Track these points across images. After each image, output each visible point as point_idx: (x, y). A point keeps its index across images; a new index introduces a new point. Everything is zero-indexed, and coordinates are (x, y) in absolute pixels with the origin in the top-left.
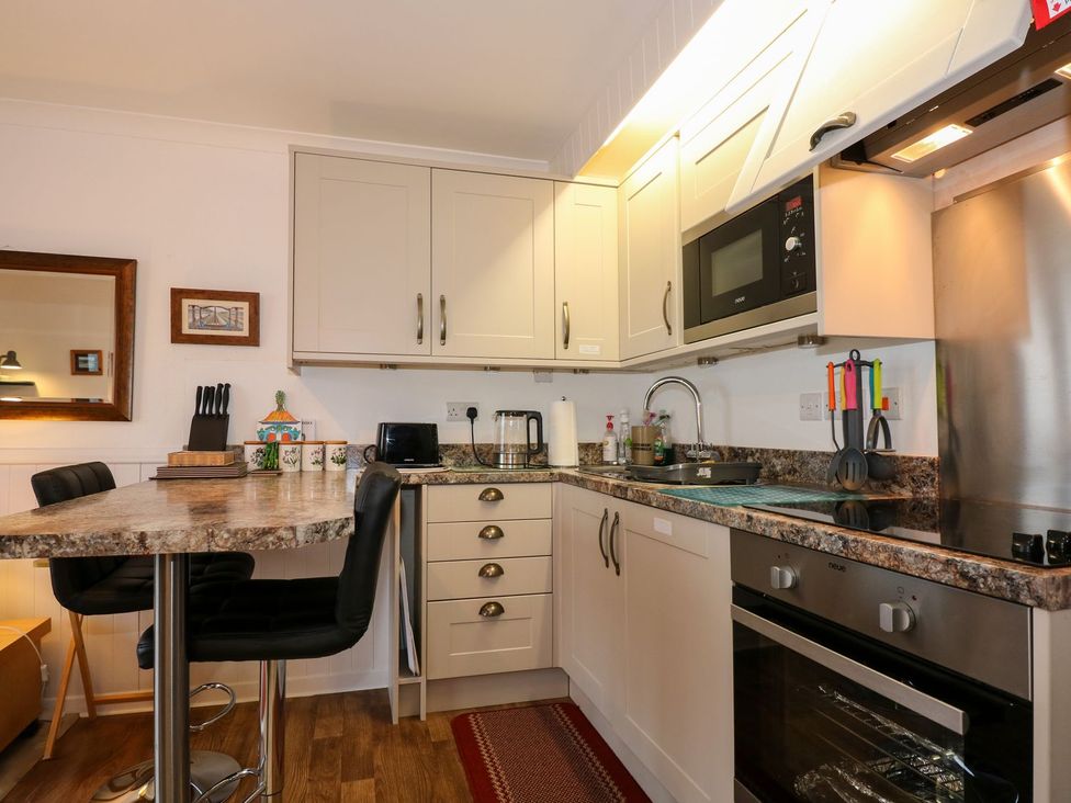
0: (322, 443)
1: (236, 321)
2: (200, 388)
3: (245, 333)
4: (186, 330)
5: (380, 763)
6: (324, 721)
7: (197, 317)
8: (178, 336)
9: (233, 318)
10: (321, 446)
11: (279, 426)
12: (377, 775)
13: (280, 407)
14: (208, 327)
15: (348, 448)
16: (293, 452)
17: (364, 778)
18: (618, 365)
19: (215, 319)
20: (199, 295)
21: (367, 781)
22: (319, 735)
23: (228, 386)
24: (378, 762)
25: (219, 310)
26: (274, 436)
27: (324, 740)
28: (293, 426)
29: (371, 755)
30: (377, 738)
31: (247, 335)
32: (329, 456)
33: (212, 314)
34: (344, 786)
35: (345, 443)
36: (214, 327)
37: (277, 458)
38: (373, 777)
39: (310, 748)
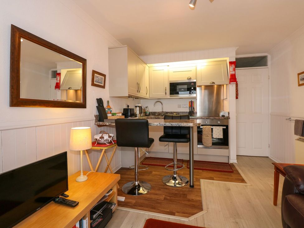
4: (95, 83)
8: (93, 84)
11: (109, 109)
18: (149, 98)
20: (97, 73)
26: (108, 112)
31: (103, 85)
36: (99, 83)
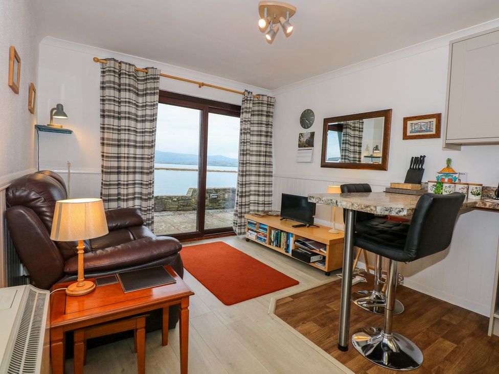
0: (468, 184)
1: (430, 128)
2: (413, 158)
3: (434, 132)
4: (409, 134)
5: (466, 343)
6: (452, 316)
7: (413, 128)
8: (405, 137)
9: (429, 126)
10: (466, 186)
11: (447, 175)
12: (460, 345)
13: (448, 166)
14: (417, 132)
15: (483, 188)
16: (449, 187)
17: (452, 342)
19: (421, 128)
20: (415, 119)
21: (453, 344)
22: (444, 318)
23: (425, 156)
24: (466, 341)
25: (422, 124)
26: (443, 179)
27: (446, 321)
28: (454, 175)
29: (464, 338)
30: (473, 335)
31: (435, 133)
32: (470, 191)
33: (419, 126)
34: (441, 339)
35: (482, 185)
36: (420, 132)
37: (442, 189)
38: (457, 344)
39: (437, 320)
